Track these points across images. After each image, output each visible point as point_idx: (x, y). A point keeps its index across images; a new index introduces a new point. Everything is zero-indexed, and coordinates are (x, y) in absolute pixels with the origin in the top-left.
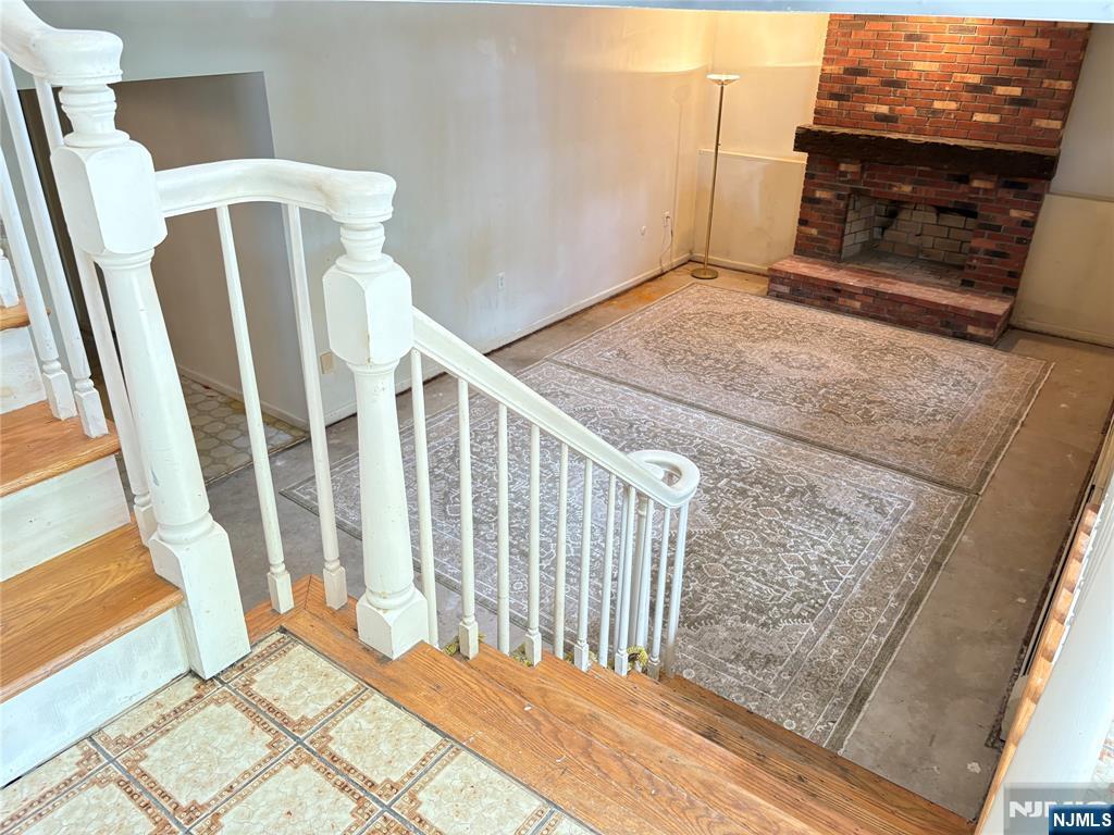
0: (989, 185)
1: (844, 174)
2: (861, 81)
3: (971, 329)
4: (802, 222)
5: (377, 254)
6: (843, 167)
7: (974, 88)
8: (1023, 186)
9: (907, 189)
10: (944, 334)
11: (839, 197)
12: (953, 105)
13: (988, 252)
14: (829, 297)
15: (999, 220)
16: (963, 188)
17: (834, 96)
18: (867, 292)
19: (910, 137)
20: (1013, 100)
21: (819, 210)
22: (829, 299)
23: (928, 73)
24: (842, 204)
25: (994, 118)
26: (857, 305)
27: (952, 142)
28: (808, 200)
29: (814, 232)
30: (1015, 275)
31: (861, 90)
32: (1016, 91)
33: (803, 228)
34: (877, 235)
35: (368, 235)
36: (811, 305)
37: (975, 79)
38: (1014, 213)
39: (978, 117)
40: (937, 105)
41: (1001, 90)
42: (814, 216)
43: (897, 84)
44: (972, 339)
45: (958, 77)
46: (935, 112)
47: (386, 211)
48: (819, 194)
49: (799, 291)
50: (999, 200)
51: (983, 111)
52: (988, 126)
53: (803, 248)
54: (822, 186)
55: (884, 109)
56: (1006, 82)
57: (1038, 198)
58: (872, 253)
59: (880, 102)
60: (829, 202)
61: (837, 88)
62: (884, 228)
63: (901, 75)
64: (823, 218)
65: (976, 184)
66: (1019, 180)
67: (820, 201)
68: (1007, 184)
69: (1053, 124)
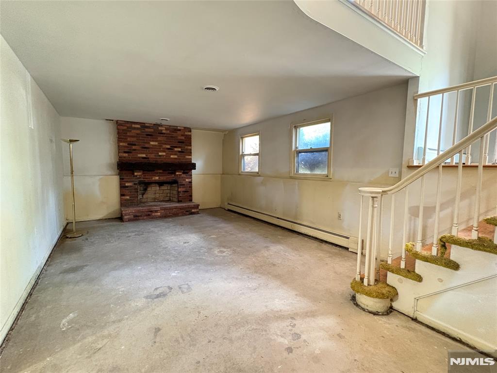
0: (181, 173)
1: (136, 176)
2: (134, 147)
4: (122, 195)
6: (136, 174)
7: (169, 149)
8: (187, 173)
9: (157, 178)
11: (135, 184)
12: (164, 154)
13: (183, 192)
15: (184, 183)
16: (173, 175)
17: (125, 152)
20: (179, 152)
21: (128, 190)
22: (149, 215)
23: (155, 145)
24: (136, 186)
25: (176, 157)
26: (159, 214)
28: (122, 187)
29: (128, 197)
30: (191, 196)
31: (135, 150)
32: (180, 149)
33: (123, 197)
37: (169, 147)
38: (187, 180)
40: (160, 154)
41: (176, 149)
42: (126, 192)
43: (146, 148)
44: (194, 213)
45: (164, 146)
46: (160, 156)
48: (127, 184)
50: (183, 178)
53: (123, 204)
54: (127, 182)
55: (144, 156)
56: (177, 147)
57: (191, 175)
59: (142, 153)
60: (131, 186)
61: (126, 150)
62: (143, 194)
63: (147, 145)
64: (131, 192)
66: (186, 171)
67: (127, 187)
68: (184, 173)
69: (190, 157)
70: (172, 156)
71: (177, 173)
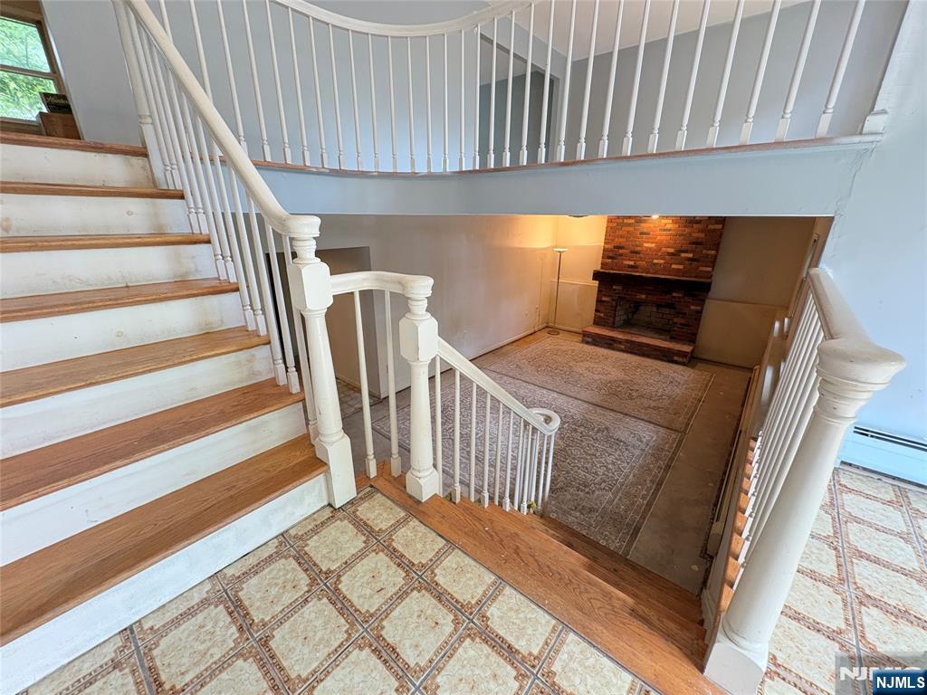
0: (680, 295)
1: (615, 290)
2: (621, 251)
3: (676, 358)
4: (597, 311)
5: (424, 312)
6: (614, 287)
7: (672, 254)
8: (696, 296)
9: (643, 296)
10: (664, 361)
11: (613, 300)
12: (662, 261)
13: (681, 324)
14: (610, 343)
15: (686, 310)
16: (668, 296)
17: (609, 257)
18: (627, 341)
19: (644, 275)
20: (689, 259)
21: (604, 306)
22: (610, 344)
23: (650, 249)
24: (614, 303)
25: (681, 267)
26: (623, 347)
27: (663, 277)
28: (599, 301)
29: (602, 315)
30: (695, 334)
31: (621, 255)
32: (691, 255)
33: (598, 314)
34: (630, 317)
35: (420, 303)
36: (601, 347)
37: (671, 250)
38: (692, 307)
39: (673, 266)
40: (655, 261)
41: (683, 255)
42: (602, 308)
43: (637, 253)
44: (676, 362)
45: (664, 249)
46: (655, 264)
47: (429, 293)
48: (604, 299)
49: (596, 341)
50: (685, 302)
51: (676, 264)
52: (678, 269)
53: (597, 322)
54: (605, 295)
55: (632, 263)
56: (686, 252)
57: (704, 301)
58: (628, 324)
59: (630, 260)
60: (608, 302)
61: (611, 254)
62: (634, 313)
63: (639, 249)
64: (606, 309)
65: (674, 294)
67: (604, 302)
68: (688, 295)
69: (712, 269)
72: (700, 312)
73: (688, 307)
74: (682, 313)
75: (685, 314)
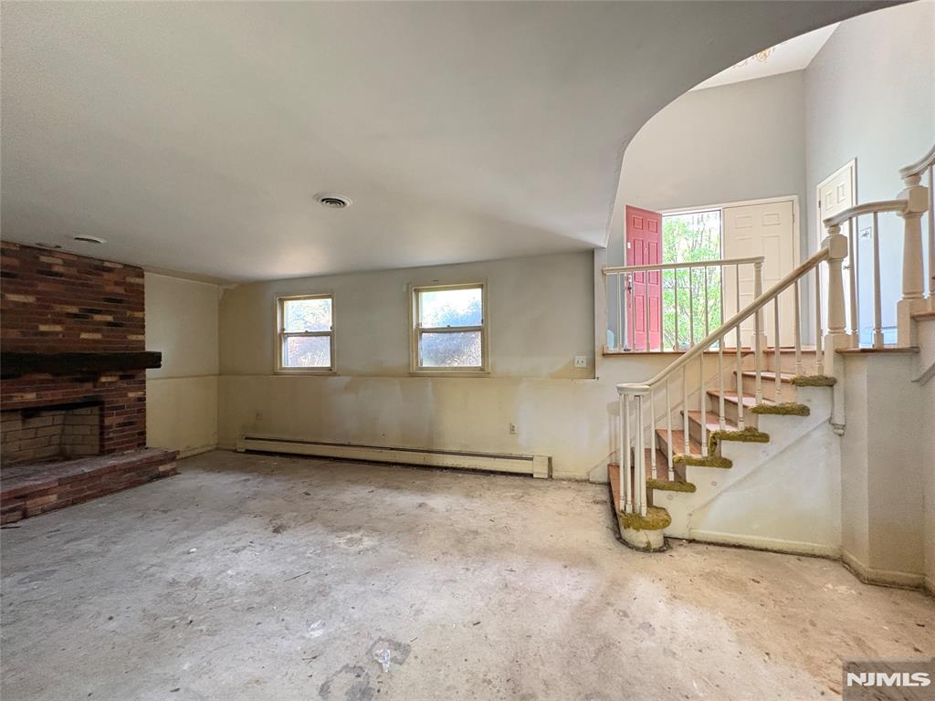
0: (113, 379)
3: (161, 468)
7: (75, 316)
8: (132, 377)
9: (33, 396)
12: (58, 328)
13: (119, 425)
15: (122, 402)
25: (98, 336)
30: (143, 433)
32: (110, 318)
37: (74, 309)
38: (131, 395)
40: (43, 328)
41: (98, 318)
44: (164, 475)
45: (57, 307)
46: (43, 334)
51: (87, 332)
56: (99, 312)
66: (129, 373)
68: (122, 378)
69: (140, 337)
70: (84, 336)
71: (103, 379)
72: (142, 399)
73: (126, 395)
74: (116, 408)
75: (123, 407)
